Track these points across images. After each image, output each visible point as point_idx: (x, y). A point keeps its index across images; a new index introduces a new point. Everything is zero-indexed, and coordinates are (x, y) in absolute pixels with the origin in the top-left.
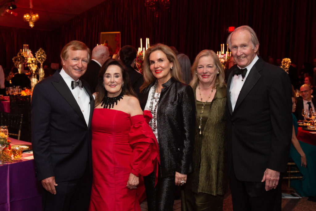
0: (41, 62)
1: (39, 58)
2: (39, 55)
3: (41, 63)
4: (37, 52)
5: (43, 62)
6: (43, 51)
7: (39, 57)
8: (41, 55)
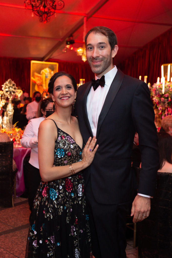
0: (10, 96)
1: (7, 92)
2: (6, 88)
3: (9, 98)
4: (5, 84)
5: (12, 97)
6: (13, 83)
7: (7, 90)
8: (9, 88)
